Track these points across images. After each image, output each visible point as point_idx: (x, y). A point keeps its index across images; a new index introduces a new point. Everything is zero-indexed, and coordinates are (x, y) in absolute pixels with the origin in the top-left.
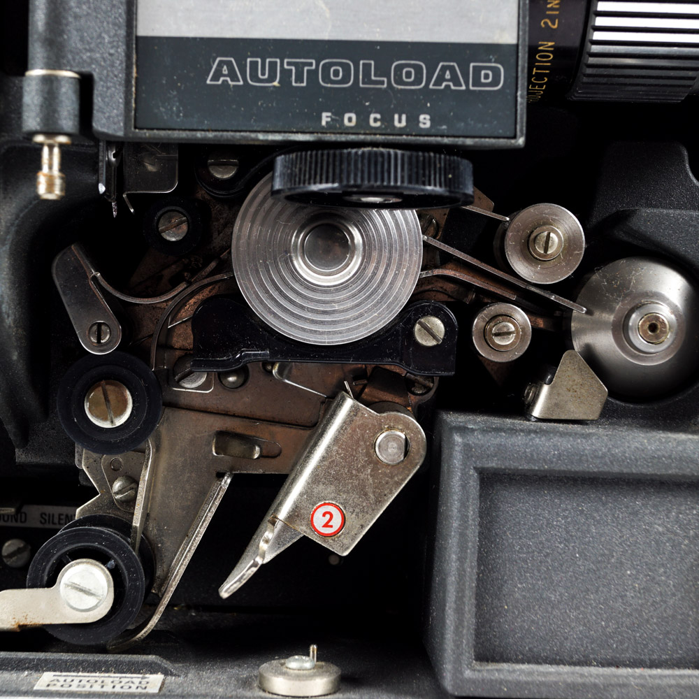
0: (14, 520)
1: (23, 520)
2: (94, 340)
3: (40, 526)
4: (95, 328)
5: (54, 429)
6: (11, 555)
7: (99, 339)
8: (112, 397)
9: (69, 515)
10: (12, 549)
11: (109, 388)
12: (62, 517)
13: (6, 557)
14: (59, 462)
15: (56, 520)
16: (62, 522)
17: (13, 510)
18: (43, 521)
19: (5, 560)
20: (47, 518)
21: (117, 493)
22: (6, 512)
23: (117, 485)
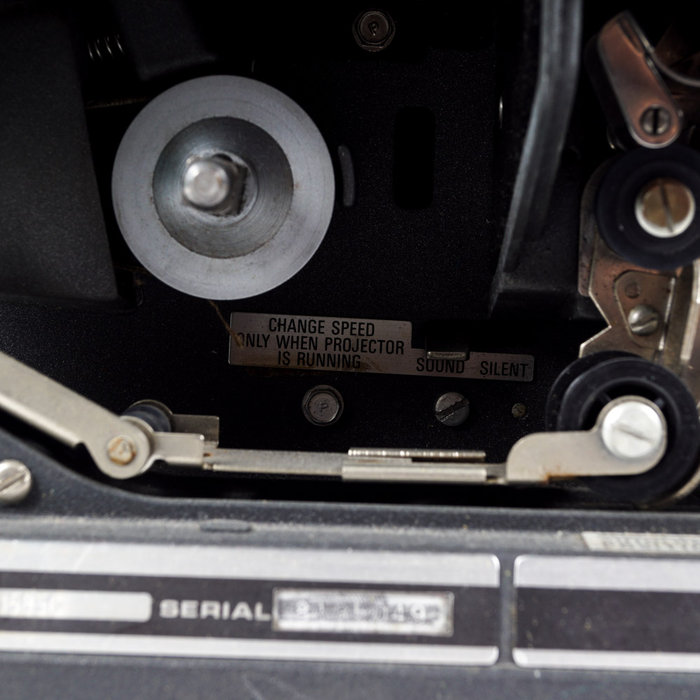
0: (449, 370)
1: (460, 370)
2: (648, 128)
3: (481, 377)
4: (650, 114)
5: (549, 249)
6: (446, 412)
7: (655, 127)
8: (672, 199)
9: (515, 364)
10: (448, 404)
11: (670, 187)
12: (506, 366)
13: (440, 414)
14: (554, 289)
15: (499, 370)
16: (505, 372)
17: (464, 355)
18: (484, 371)
19: (438, 417)
20: (488, 367)
21: (635, 325)
22: (456, 356)
23: (635, 316)
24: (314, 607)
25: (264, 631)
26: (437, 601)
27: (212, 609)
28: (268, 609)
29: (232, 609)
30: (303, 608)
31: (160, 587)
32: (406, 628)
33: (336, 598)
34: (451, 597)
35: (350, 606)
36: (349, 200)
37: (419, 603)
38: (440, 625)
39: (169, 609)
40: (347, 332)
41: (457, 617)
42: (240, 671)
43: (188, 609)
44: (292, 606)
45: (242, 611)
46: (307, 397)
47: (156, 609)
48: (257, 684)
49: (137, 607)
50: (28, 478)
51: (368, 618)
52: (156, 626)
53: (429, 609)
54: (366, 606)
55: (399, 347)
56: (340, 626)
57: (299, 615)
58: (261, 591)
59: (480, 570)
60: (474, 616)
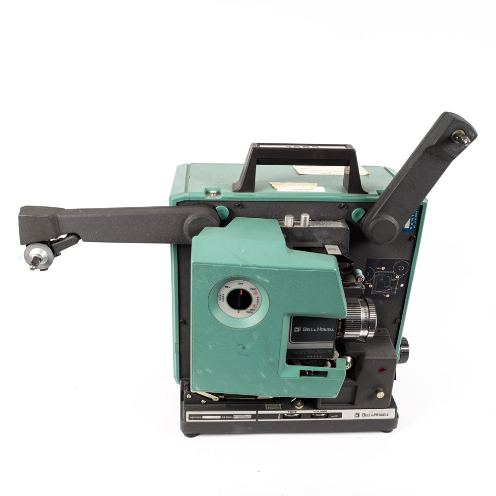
25: (233, 419)
27: (227, 417)
28: (233, 417)
31: (221, 415)
32: (247, 418)
34: (251, 415)
37: (248, 415)
38: (250, 418)
39: (222, 417)
43: (224, 417)
45: (230, 417)
49: (219, 417)
52: (221, 419)
54: (242, 416)
57: (236, 417)
58: (232, 415)
59: (254, 412)
60: (253, 416)
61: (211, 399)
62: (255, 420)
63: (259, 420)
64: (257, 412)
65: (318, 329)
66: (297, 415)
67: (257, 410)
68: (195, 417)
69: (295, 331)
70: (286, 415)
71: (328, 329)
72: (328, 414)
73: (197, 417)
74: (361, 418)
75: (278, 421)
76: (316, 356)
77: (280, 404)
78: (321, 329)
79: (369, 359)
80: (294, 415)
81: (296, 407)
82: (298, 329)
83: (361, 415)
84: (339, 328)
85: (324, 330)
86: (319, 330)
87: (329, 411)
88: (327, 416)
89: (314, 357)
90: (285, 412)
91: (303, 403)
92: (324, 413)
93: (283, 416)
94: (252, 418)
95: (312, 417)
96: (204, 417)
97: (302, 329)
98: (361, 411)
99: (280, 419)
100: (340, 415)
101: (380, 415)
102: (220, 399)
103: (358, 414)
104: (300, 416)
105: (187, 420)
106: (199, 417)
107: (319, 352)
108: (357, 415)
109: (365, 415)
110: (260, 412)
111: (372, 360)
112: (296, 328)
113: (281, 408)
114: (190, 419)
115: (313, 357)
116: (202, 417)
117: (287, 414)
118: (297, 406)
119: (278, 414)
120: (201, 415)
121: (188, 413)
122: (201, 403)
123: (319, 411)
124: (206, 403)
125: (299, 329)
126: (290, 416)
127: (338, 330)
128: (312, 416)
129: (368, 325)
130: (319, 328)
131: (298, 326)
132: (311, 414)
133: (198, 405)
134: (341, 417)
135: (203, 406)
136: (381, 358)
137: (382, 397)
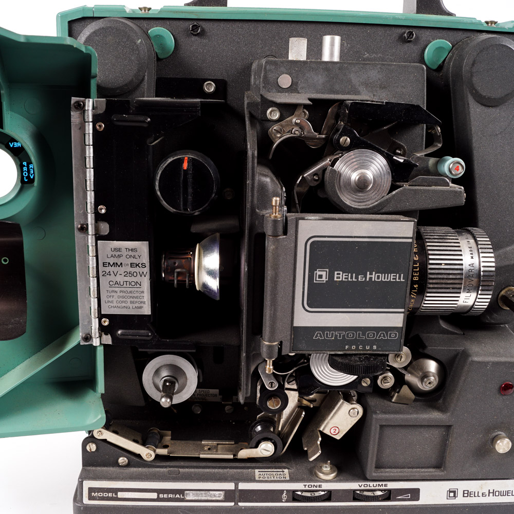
2: (270, 386)
7: (272, 386)
24: (193, 494)
25: (183, 500)
26: (221, 492)
27: (171, 496)
28: (183, 495)
29: (175, 496)
30: (191, 494)
31: (159, 491)
32: (214, 499)
33: (198, 492)
34: (224, 492)
35: (202, 494)
36: (201, 381)
37: (217, 493)
38: (222, 498)
39: (161, 496)
40: (203, 392)
41: (225, 496)
42: (177, 509)
43: (165, 496)
44: (189, 494)
45: (178, 496)
46: (193, 407)
47: (158, 496)
48: (181, 512)
49: (154, 495)
50: (127, 461)
51: (206, 496)
52: (158, 500)
53: (219, 494)
54: (205, 494)
55: (216, 395)
56: (200, 498)
57: (190, 496)
58: (181, 492)
59: (230, 486)
60: (229, 495)
61: (139, 456)
62: (232, 504)
63: (240, 504)
64: (237, 485)
65: (368, 276)
66: (323, 493)
67: (236, 480)
68: (101, 494)
69: (317, 280)
70: (299, 493)
71: (391, 277)
72: (390, 491)
73: (106, 495)
74: (460, 500)
75: (282, 508)
76: (364, 347)
77: (286, 471)
78: (374, 276)
79: (479, 362)
80: (317, 494)
81: (321, 475)
82: (322, 275)
83: (460, 494)
84: (416, 279)
85: (383, 278)
86: (371, 278)
87: (392, 485)
88: (389, 495)
89: (360, 347)
90: (298, 486)
91: (335, 469)
92: (381, 490)
93: (294, 496)
94: (226, 500)
95: (355, 499)
96: (120, 495)
97: (331, 276)
98: (461, 486)
99: (287, 501)
100: (415, 494)
101: (501, 494)
102: (158, 457)
103: (454, 492)
104: (329, 496)
105: (86, 501)
106: (110, 495)
107: (371, 335)
108: (452, 494)
109: (467, 494)
110: (243, 486)
111: (484, 364)
112: (318, 273)
113: (288, 478)
114: (90, 498)
115: (357, 349)
116: (116, 494)
117: (302, 491)
118: (323, 473)
119: (282, 491)
120: (116, 491)
121: (87, 484)
122: (116, 464)
123: (371, 484)
124: (128, 465)
125: (324, 274)
126: (308, 494)
127: (413, 283)
128: (355, 496)
129: (478, 281)
130: (371, 274)
131: (322, 267)
132: (354, 491)
133: (111, 469)
134: (418, 499)
135: (121, 470)
136: (503, 359)
137: (507, 450)
